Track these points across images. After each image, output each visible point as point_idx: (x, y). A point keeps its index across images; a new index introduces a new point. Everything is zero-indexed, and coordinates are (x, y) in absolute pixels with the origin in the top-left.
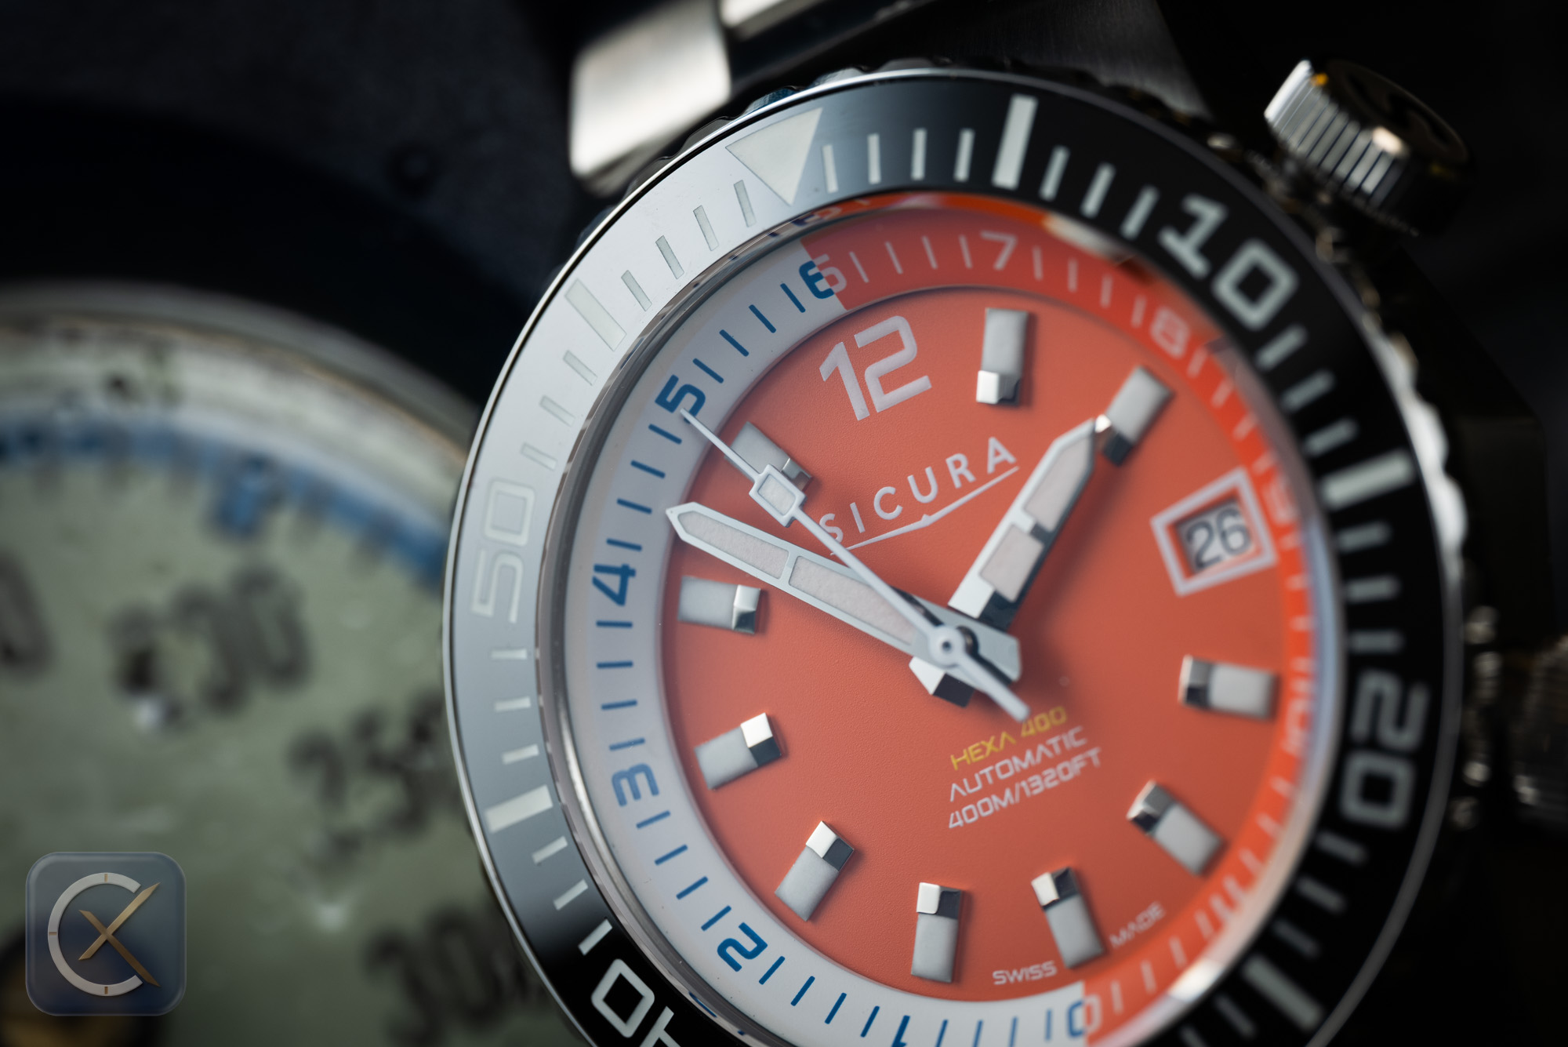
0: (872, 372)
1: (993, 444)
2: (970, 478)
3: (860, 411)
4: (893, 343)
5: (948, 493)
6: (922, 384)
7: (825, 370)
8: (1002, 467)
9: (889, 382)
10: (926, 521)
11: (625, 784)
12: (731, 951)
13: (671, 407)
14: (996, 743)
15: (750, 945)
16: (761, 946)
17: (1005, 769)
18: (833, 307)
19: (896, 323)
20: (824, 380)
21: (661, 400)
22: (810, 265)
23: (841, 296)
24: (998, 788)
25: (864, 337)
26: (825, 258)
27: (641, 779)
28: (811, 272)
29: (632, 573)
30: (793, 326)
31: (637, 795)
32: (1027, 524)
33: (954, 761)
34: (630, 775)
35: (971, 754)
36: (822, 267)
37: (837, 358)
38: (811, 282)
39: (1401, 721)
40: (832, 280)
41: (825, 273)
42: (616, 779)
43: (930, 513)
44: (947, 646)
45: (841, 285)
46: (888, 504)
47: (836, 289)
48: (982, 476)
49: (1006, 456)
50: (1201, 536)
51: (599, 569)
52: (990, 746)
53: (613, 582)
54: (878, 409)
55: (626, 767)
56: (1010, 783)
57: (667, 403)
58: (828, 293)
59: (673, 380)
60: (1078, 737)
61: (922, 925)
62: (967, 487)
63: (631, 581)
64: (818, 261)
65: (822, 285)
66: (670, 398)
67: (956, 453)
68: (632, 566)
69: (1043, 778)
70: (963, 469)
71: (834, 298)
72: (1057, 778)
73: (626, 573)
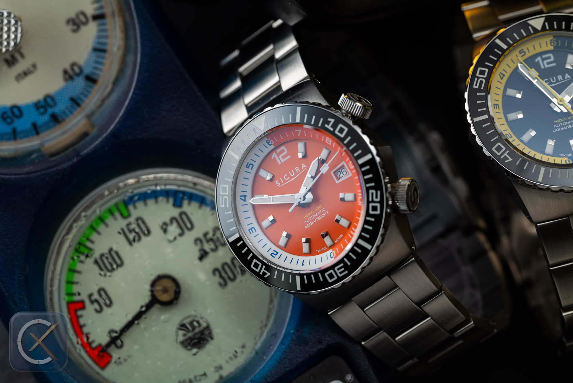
0: (280, 156)
1: (302, 164)
2: (300, 171)
3: (279, 163)
4: (283, 151)
5: (296, 174)
6: (289, 157)
7: (273, 157)
8: (304, 168)
9: (284, 157)
10: (293, 179)
11: (250, 230)
12: (273, 255)
13: (248, 168)
14: (311, 213)
15: (276, 253)
16: (277, 253)
17: (313, 217)
18: (272, 147)
19: (283, 148)
20: (273, 159)
21: (246, 167)
22: (268, 140)
23: (273, 145)
24: (312, 220)
25: (278, 151)
26: (270, 139)
27: (253, 229)
28: (268, 142)
29: (246, 196)
30: (266, 151)
31: (253, 232)
32: (310, 176)
33: (304, 217)
34: (251, 229)
35: (307, 215)
36: (269, 141)
37: (274, 155)
38: (268, 143)
39: (377, 197)
40: (272, 142)
41: (270, 141)
42: (249, 230)
43: (294, 178)
44: (300, 198)
45: (273, 143)
46: (286, 177)
47: (272, 144)
48: (301, 170)
49: (305, 166)
50: (339, 173)
51: (241, 196)
52: (310, 214)
53: (243, 198)
54: (282, 162)
55: (250, 228)
56: (314, 219)
57: (247, 167)
58: (271, 144)
59: (248, 163)
60: (324, 210)
61: (304, 245)
62: (299, 172)
63: (246, 197)
64: (269, 140)
65: (270, 143)
66: (248, 166)
67: (297, 167)
68: (246, 195)
69: (319, 217)
70: (298, 169)
71: (272, 145)
72: (322, 217)
73: (245, 196)
